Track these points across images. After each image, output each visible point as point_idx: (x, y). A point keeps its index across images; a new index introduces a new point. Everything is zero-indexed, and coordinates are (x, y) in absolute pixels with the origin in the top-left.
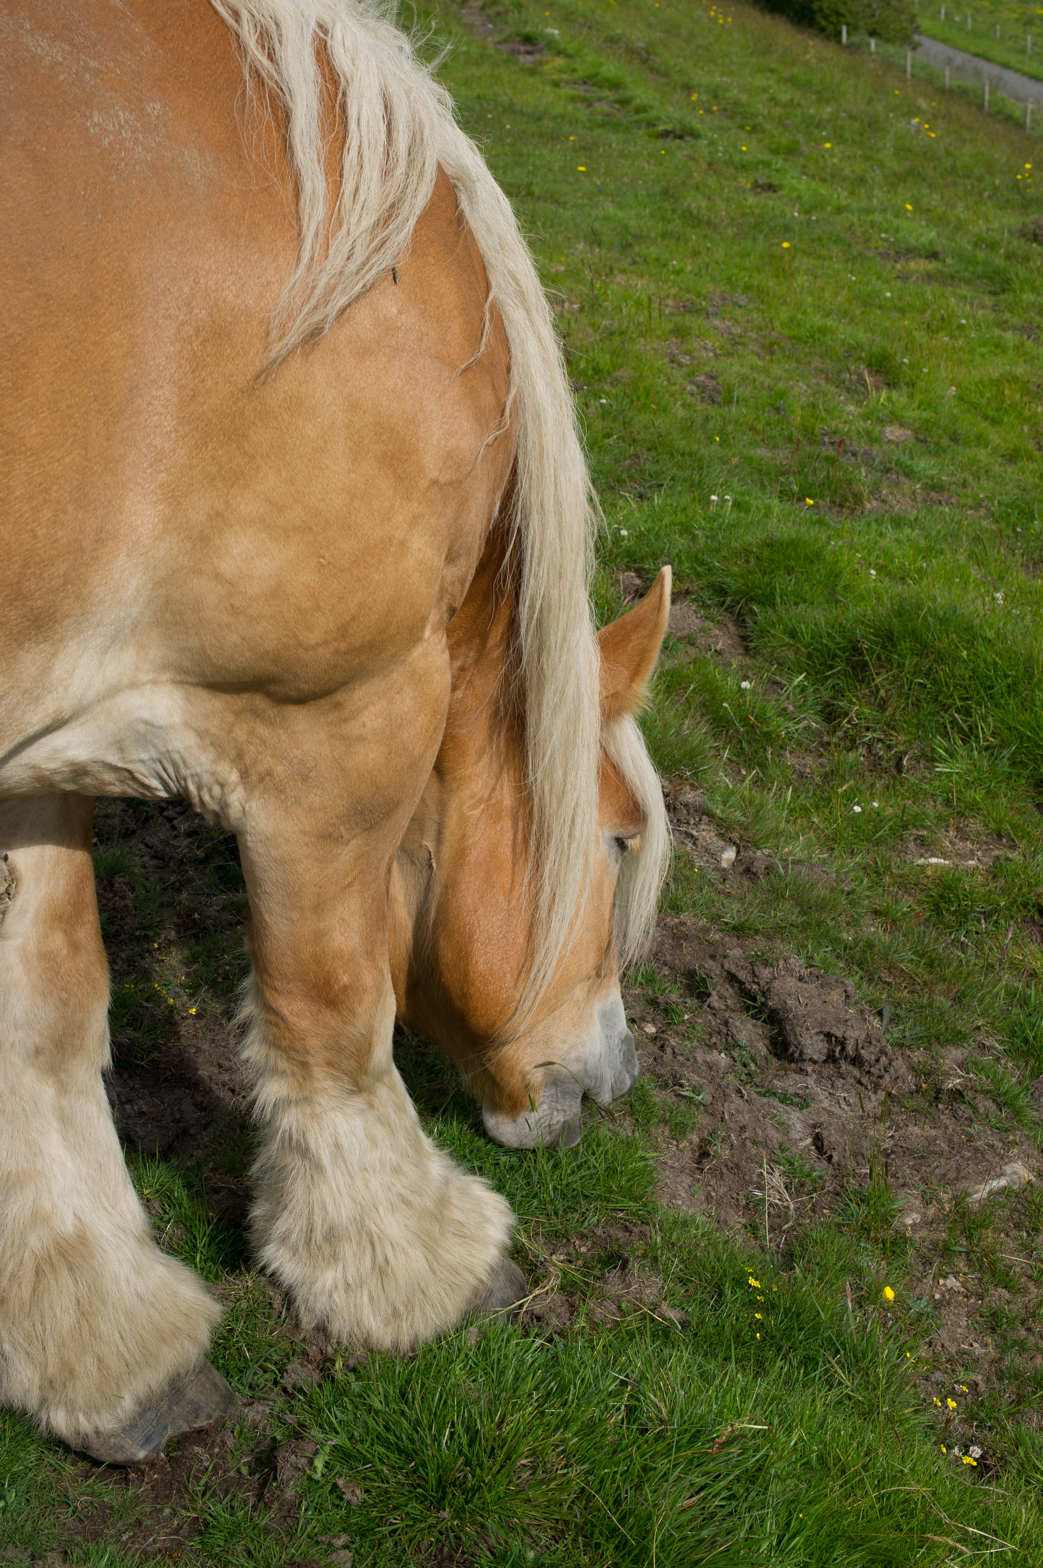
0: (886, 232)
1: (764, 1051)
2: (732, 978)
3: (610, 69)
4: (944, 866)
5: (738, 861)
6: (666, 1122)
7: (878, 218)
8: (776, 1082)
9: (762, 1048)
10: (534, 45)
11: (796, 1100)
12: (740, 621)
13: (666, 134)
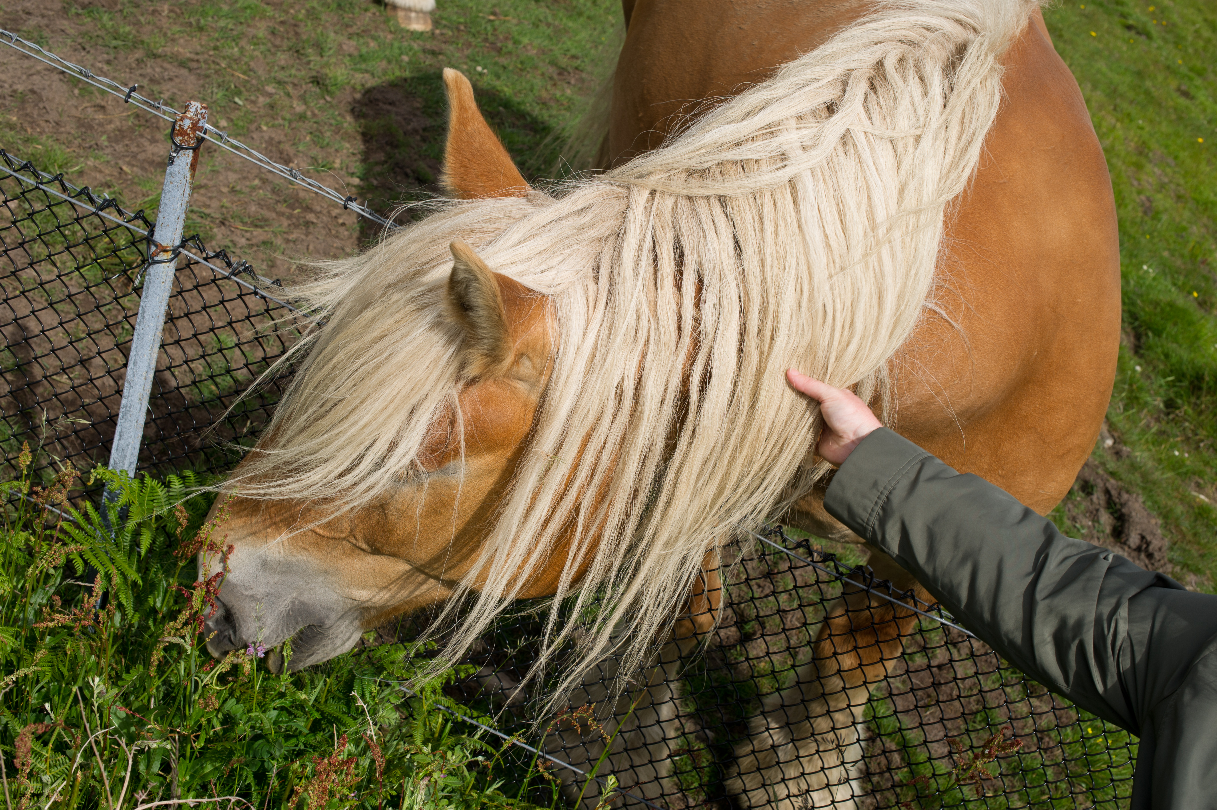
1: (1109, 530)
2: (1107, 492)
4: (1206, 501)
5: (1113, 447)
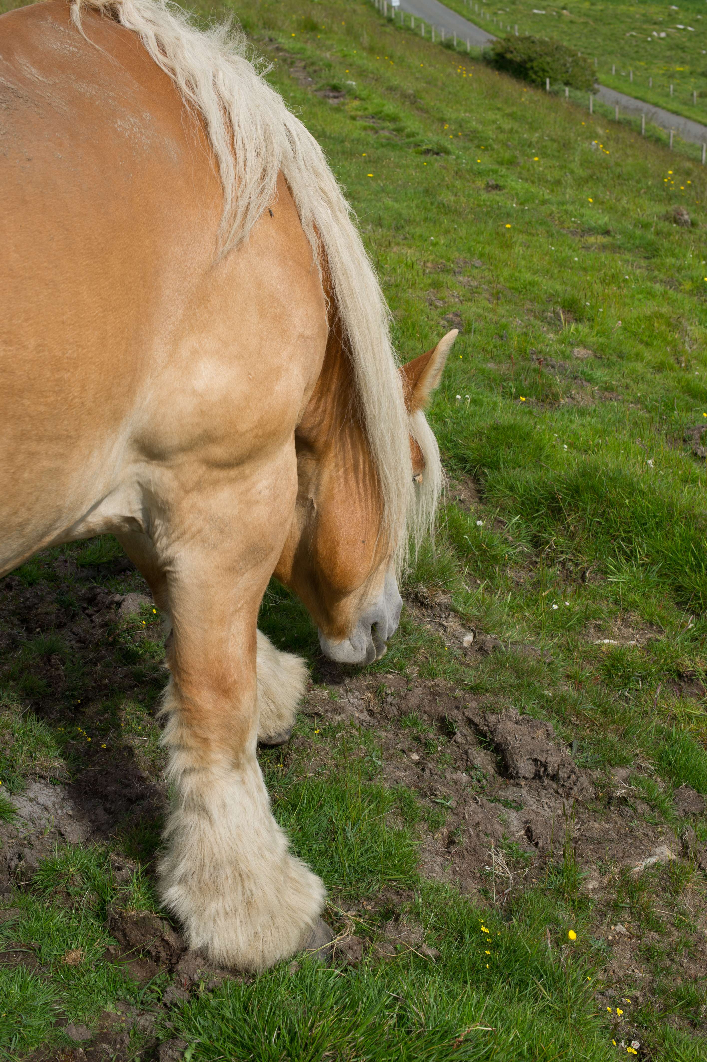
0: (575, 217)
1: (492, 771)
2: (470, 722)
3: (390, 108)
4: (614, 645)
5: (474, 642)
6: (425, 820)
7: (570, 208)
8: (500, 792)
9: (491, 769)
10: (339, 92)
11: (514, 804)
12: (476, 480)
13: (427, 152)
